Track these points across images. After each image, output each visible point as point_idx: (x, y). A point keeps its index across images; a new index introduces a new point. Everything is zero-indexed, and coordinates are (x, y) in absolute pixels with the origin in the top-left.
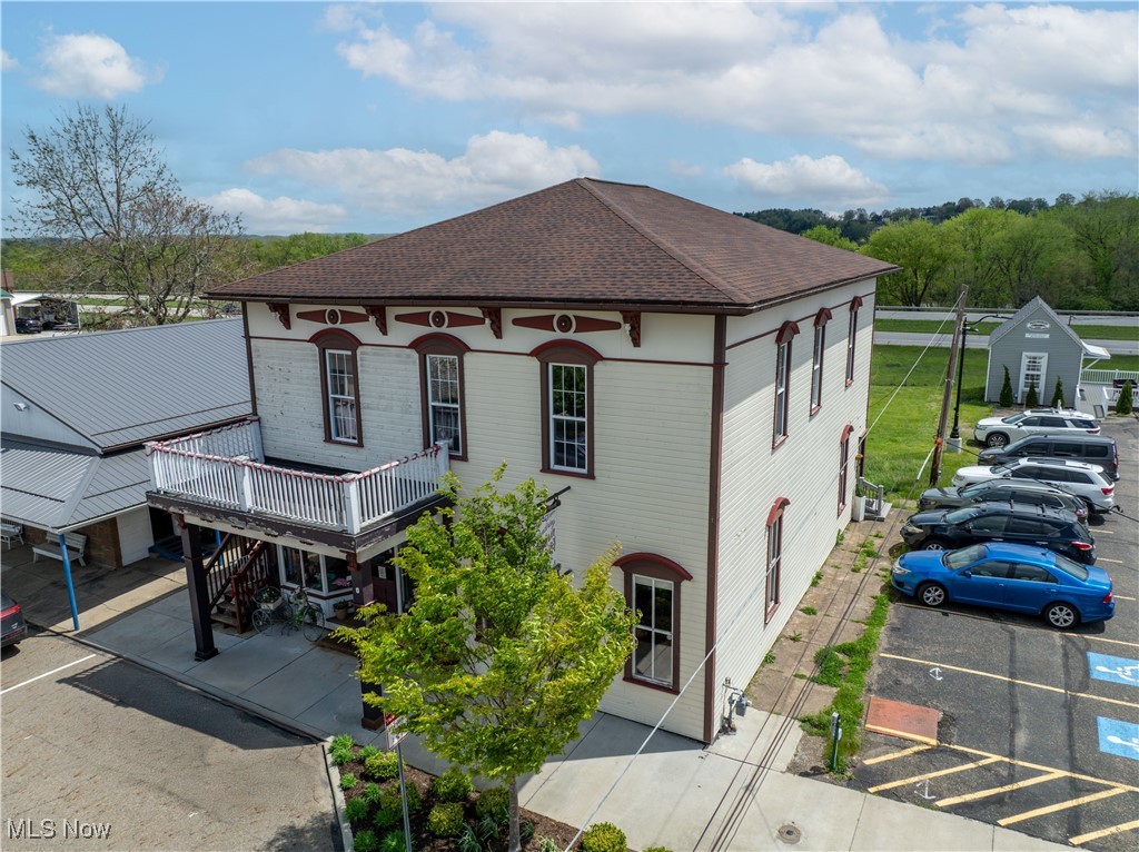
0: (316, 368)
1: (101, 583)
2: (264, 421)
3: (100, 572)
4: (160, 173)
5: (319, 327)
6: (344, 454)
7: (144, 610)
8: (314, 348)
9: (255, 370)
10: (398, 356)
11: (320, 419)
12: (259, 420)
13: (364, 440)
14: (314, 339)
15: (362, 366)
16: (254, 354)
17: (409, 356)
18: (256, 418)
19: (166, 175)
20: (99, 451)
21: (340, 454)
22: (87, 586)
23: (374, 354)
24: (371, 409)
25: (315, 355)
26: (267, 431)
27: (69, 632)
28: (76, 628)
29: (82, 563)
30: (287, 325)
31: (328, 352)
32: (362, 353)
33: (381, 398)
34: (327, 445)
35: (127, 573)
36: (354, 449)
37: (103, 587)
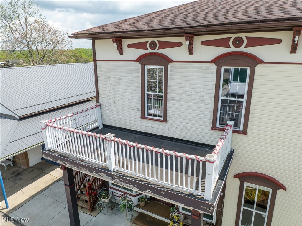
0: (138, 77)
1: (20, 176)
2: (103, 106)
3: (20, 170)
4: (40, 16)
5: (142, 52)
6: (153, 126)
7: (40, 194)
8: (138, 65)
9: (98, 79)
10: (200, 68)
11: (139, 106)
12: (100, 105)
13: (168, 118)
14: (139, 60)
15: (171, 75)
16: (98, 70)
17: (208, 68)
18: (99, 104)
19: (42, 17)
20: (17, 117)
21: (151, 125)
22: (13, 178)
23: (181, 68)
24: (175, 100)
25: (138, 69)
26: (105, 111)
27: (4, 209)
28: (7, 207)
29: (12, 165)
30: (121, 51)
31: (146, 67)
32: (172, 67)
33: (182, 94)
34: (143, 120)
35: (32, 171)
36: (161, 123)
37: (21, 179)
